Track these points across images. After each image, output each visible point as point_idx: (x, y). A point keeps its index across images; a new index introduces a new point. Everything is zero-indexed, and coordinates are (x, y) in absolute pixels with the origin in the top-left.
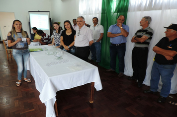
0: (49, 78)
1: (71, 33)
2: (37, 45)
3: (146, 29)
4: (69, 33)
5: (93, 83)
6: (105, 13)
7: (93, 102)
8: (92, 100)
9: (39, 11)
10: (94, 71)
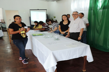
0: (52, 52)
1: (67, 23)
4: (65, 23)
5: (86, 56)
6: (92, 10)
7: (85, 71)
8: (85, 69)
9: (38, 10)
10: (86, 48)
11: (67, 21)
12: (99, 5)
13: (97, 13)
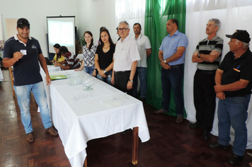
2: (58, 70)
3: (214, 39)
5: (137, 128)
6: (150, 17)
7: (136, 162)
9: (61, 17)
10: (137, 107)
11: (109, 45)
12: (161, 5)
13: (159, 24)
